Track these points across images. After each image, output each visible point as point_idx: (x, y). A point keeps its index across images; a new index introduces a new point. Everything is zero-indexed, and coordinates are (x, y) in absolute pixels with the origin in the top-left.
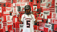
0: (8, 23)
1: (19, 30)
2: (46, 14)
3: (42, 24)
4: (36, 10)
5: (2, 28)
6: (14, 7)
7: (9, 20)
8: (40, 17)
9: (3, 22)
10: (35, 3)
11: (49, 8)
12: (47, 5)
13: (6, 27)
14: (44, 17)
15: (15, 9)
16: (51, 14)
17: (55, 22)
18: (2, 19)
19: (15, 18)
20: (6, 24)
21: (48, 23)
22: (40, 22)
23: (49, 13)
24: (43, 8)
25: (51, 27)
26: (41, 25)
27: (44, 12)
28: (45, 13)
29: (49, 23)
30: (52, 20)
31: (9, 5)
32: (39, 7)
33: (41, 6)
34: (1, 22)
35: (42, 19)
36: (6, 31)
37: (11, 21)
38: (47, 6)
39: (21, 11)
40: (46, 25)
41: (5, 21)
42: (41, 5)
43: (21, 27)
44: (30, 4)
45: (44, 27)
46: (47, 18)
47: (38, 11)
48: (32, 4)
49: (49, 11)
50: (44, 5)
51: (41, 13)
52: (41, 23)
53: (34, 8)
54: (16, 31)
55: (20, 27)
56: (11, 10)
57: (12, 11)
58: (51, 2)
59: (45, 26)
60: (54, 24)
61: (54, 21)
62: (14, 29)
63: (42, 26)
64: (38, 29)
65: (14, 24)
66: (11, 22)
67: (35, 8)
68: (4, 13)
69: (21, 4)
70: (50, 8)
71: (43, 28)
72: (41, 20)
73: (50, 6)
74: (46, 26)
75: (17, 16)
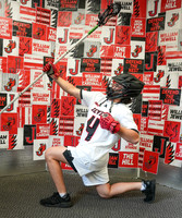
0: (34, 95)
1: (72, 125)
2: (175, 69)
3: (160, 109)
4: (142, 56)
5: (15, 111)
6: (60, 40)
8: (155, 84)
9: (20, 90)
10: (138, 32)
12: (181, 40)
13: (26, 110)
14: (168, 82)
15: (63, 49)
20: (27, 99)
21: (181, 103)
22: (152, 102)
24: (167, 50)
26: (156, 112)
27: (169, 65)
28: (173, 68)
32: (154, 45)
33: (161, 44)
35: (162, 90)
37: (46, 91)
39: (85, 56)
40: (172, 111)
42: (160, 39)
43: (79, 115)
44: (121, 34)
45: (166, 118)
46: (180, 87)
47: (147, 60)
48: (126, 32)
50: (171, 39)
51: (159, 68)
52: (156, 106)
53: (133, 50)
54: (60, 130)
55: (75, 114)
56: (50, 51)
57: (53, 54)
59: (169, 115)
62: (54, 123)
63: (160, 115)
64: (145, 129)
65: (55, 102)
66: (44, 95)
67: (138, 50)
68: (25, 60)
69: (86, 32)
71: (163, 122)
72: (158, 95)
74: (173, 117)
75: (68, 74)
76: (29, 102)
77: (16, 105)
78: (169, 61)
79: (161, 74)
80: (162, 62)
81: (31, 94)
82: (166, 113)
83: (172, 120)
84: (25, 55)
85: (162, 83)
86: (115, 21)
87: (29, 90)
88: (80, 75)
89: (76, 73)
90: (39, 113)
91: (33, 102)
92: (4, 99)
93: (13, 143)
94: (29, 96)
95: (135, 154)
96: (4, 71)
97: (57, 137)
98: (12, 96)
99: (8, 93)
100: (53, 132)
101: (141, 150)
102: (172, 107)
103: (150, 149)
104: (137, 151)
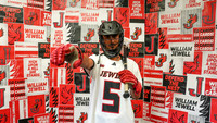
0: (29, 86)
2: (179, 54)
3: (163, 96)
4: (142, 39)
5: (6, 106)
6: (55, 24)
7: (33, 74)
8: (157, 68)
9: (10, 82)
10: (137, 13)
11: (190, 32)
12: (186, 21)
13: (21, 103)
14: (172, 67)
15: (59, 34)
16: (198, 57)
18: (9, 69)
19: (59, 70)
23: (192, 53)
24: (169, 33)
25: (198, 108)
27: (172, 49)
28: (176, 52)
29: (191, 92)
31: (37, 18)
32: (154, 26)
33: (161, 26)
34: (5, 81)
35: (165, 75)
36: (22, 117)
37: (43, 79)
38: (185, 26)
39: (83, 41)
41: (19, 79)
42: (160, 21)
44: (119, 16)
45: (170, 106)
46: (185, 73)
47: (147, 43)
48: (124, 14)
49: (192, 45)
50: (173, 21)
51: (160, 51)
52: (159, 92)
53: (132, 33)
54: (60, 120)
55: (75, 103)
56: (45, 36)
57: (49, 39)
58: (202, 7)
59: (174, 103)
60: (209, 97)
61: (211, 83)
63: (163, 102)
64: (148, 115)
65: (53, 91)
66: (41, 84)
67: (138, 32)
69: (83, 15)
70: (195, 30)
71: (167, 110)
72: (161, 80)
73: (198, 24)
74: (178, 105)
76: (24, 94)
78: (171, 45)
79: (163, 59)
81: (26, 85)
83: (177, 109)
84: (16, 43)
86: (112, 2)
102: (177, 95)
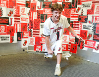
1: (39, 32)
17: (98, 20)
20: (18, 20)
21: (88, 22)
22: (75, 22)
26: (77, 26)
30: (94, 17)
40: (84, 26)
62: (30, 31)
68: (17, 2)
75: (37, 9)
77: (13, 23)
80: (80, 3)
82: (81, 27)
85: (80, 13)
87: (19, 16)
88: (42, 9)
89: (41, 8)
90: (24, 27)
91: (21, 21)
92: (7, 20)
93: (12, 40)
94: (19, 19)
95: (67, 45)
96: (7, 7)
97: (32, 37)
98: (11, 19)
99: (10, 17)
100: (30, 35)
101: (70, 43)
103: (74, 43)
104: (68, 43)
